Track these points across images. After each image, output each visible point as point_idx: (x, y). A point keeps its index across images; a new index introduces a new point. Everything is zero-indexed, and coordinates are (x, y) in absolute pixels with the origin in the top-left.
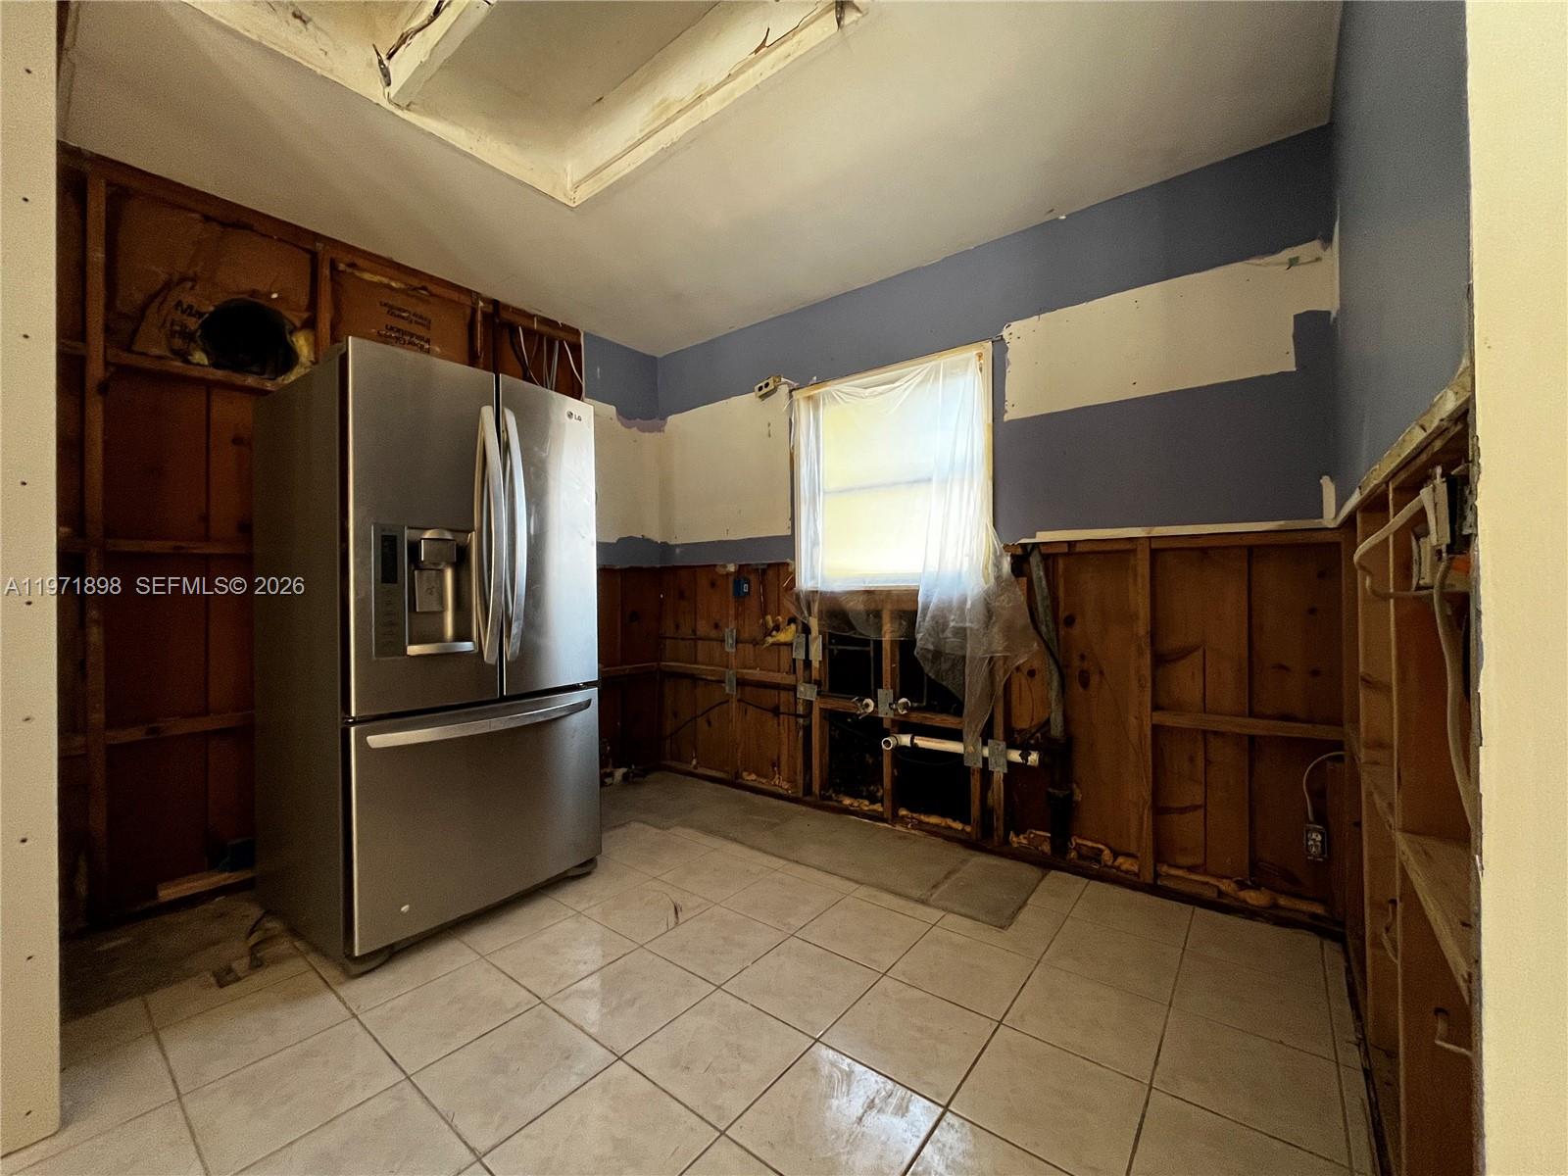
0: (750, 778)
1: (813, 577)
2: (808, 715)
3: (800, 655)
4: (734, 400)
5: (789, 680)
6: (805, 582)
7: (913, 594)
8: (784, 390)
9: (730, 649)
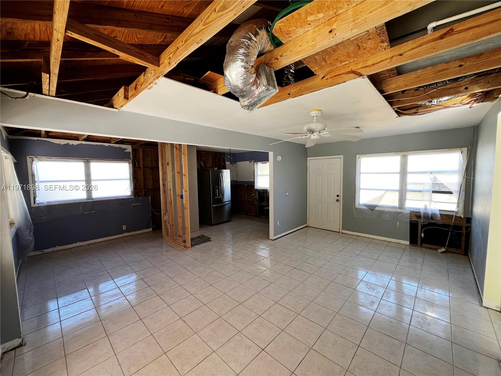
0: (249, 214)
1: (257, 187)
2: (256, 205)
3: (255, 197)
4: (246, 161)
5: (254, 201)
6: (256, 188)
7: (267, 190)
8: (253, 162)
9: (246, 196)
